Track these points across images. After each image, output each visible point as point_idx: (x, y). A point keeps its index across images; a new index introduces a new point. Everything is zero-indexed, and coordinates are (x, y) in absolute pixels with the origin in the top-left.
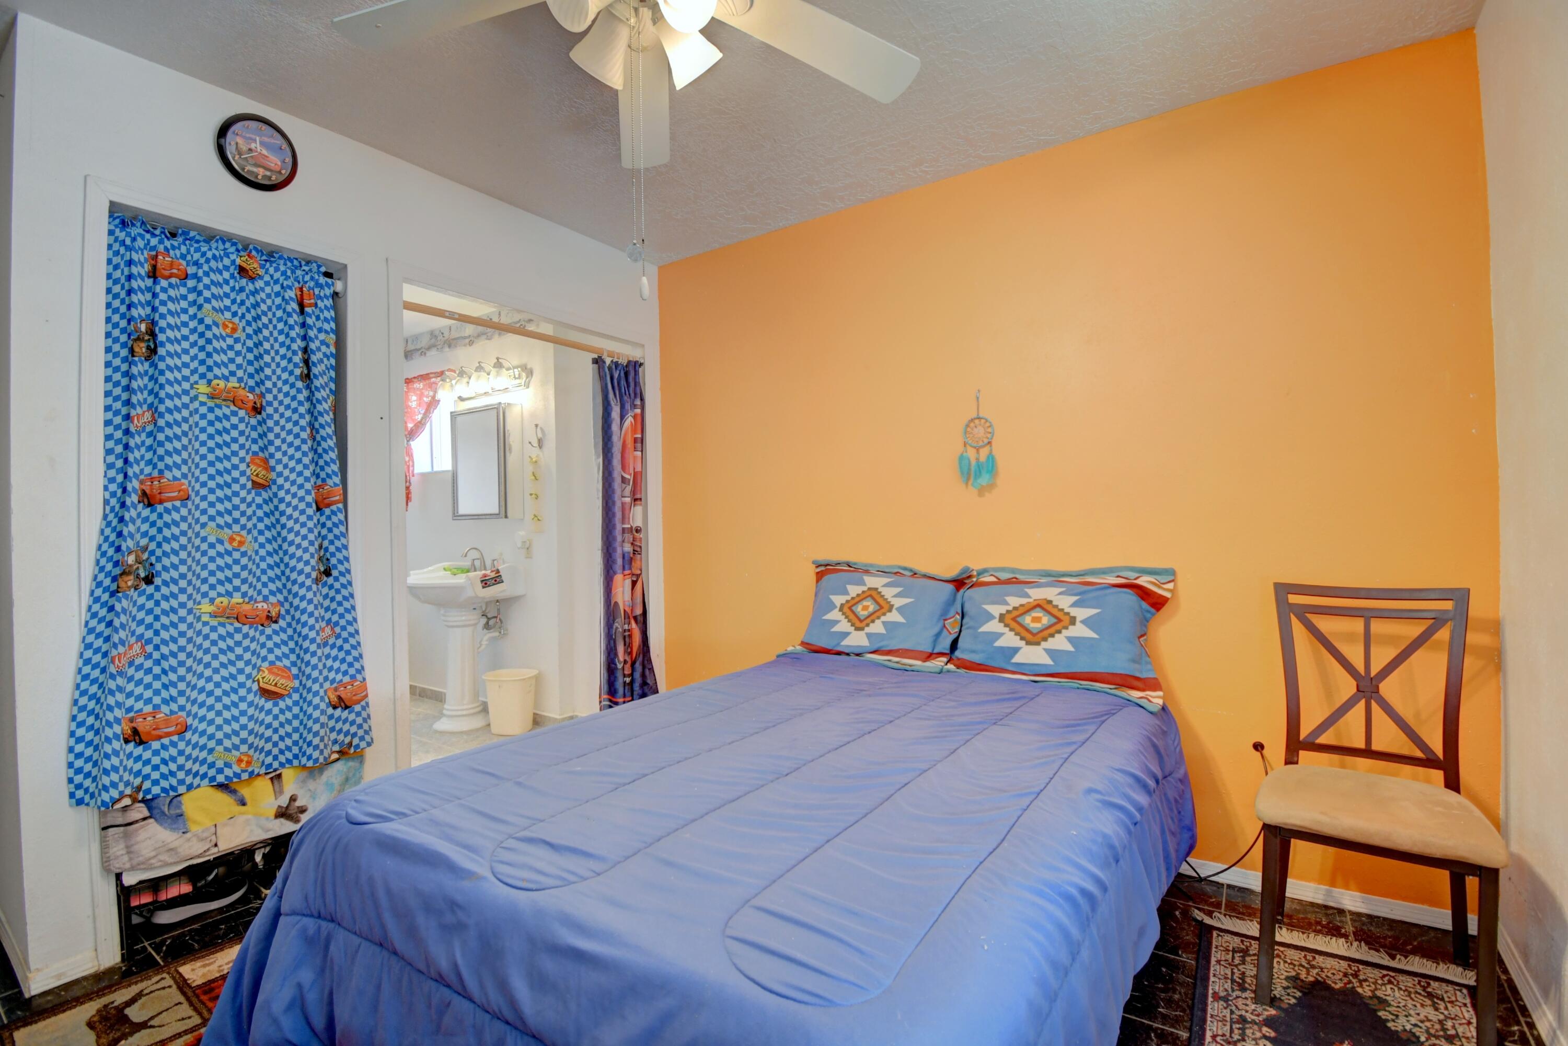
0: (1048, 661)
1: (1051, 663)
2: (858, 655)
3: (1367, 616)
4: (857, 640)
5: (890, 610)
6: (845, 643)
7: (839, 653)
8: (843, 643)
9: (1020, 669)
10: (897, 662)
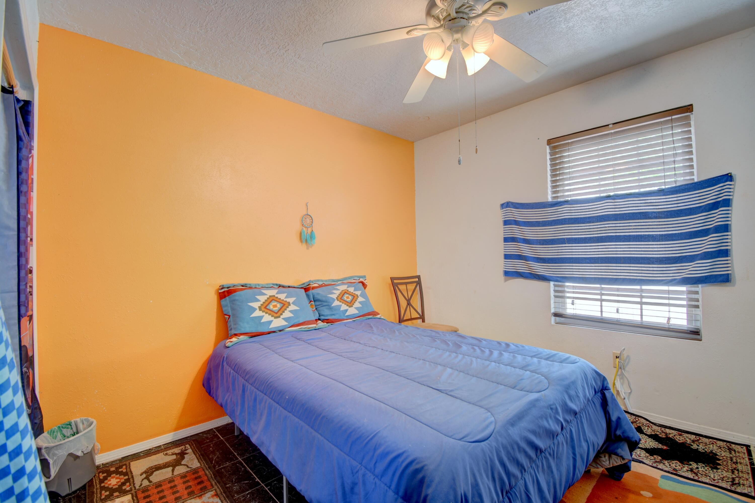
0: (357, 312)
1: (358, 312)
2: (280, 331)
3: (406, 284)
4: (277, 323)
5: (290, 305)
6: (271, 326)
7: (269, 333)
8: (270, 327)
9: (349, 317)
10: (305, 328)
